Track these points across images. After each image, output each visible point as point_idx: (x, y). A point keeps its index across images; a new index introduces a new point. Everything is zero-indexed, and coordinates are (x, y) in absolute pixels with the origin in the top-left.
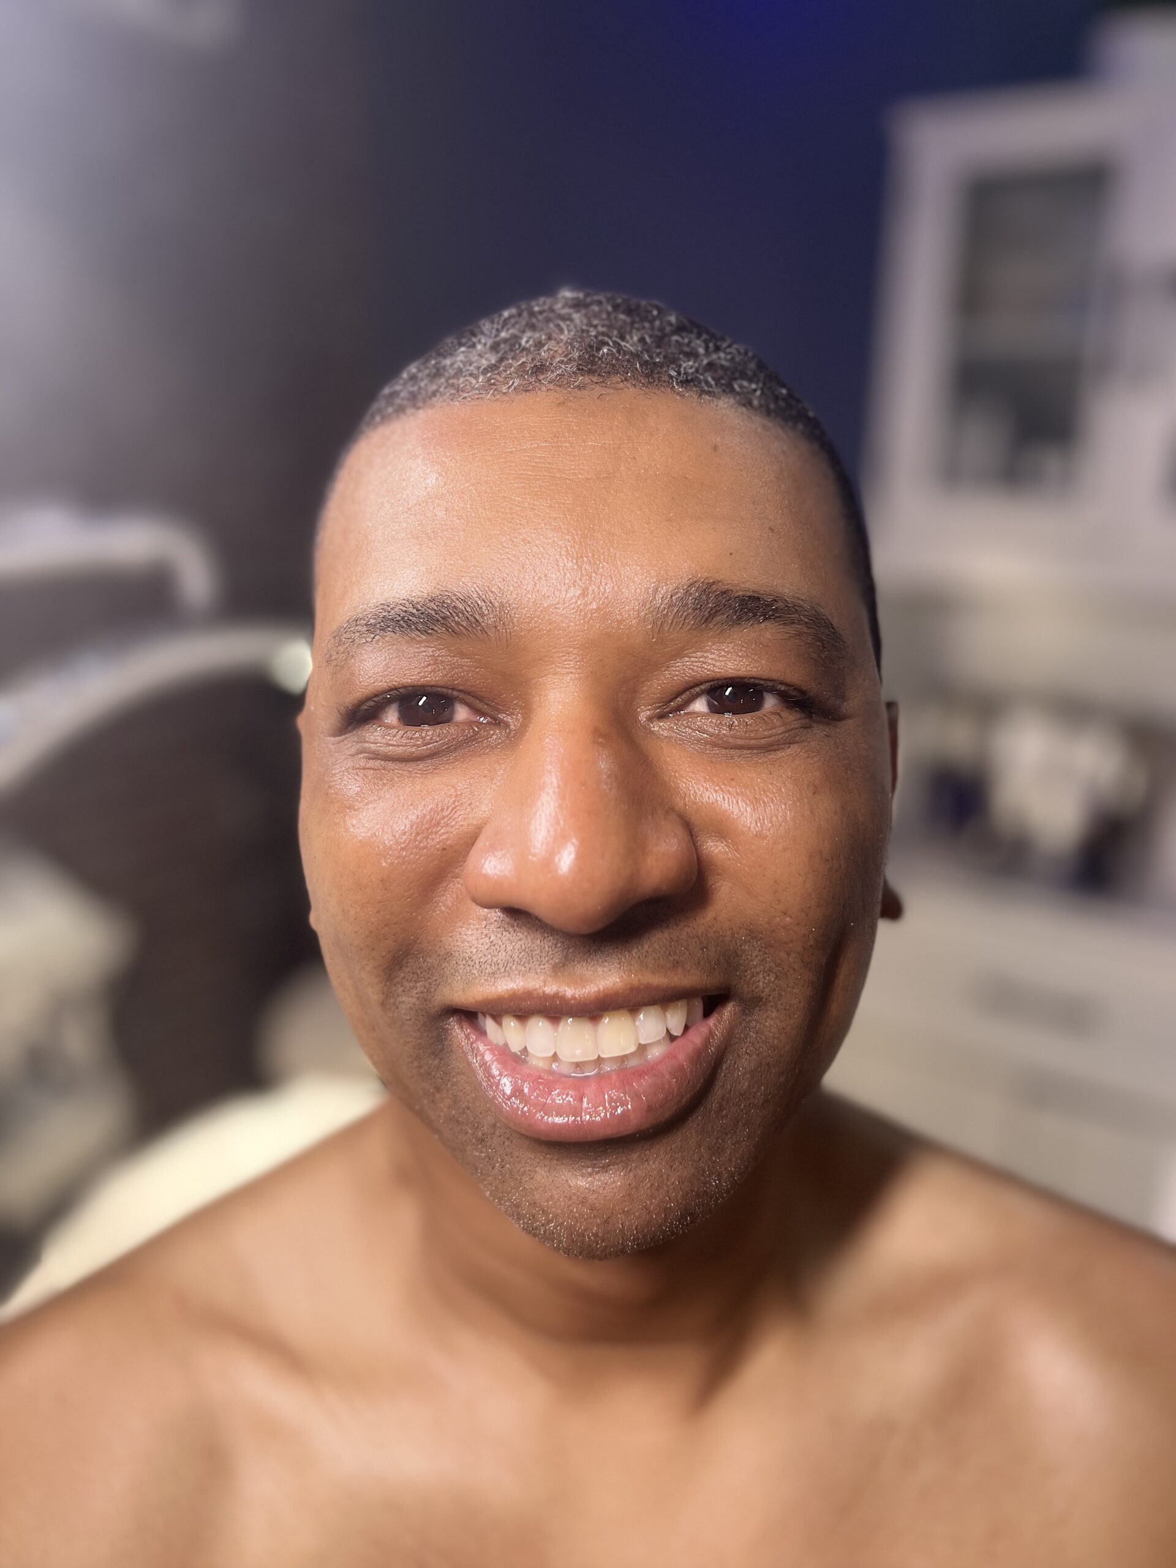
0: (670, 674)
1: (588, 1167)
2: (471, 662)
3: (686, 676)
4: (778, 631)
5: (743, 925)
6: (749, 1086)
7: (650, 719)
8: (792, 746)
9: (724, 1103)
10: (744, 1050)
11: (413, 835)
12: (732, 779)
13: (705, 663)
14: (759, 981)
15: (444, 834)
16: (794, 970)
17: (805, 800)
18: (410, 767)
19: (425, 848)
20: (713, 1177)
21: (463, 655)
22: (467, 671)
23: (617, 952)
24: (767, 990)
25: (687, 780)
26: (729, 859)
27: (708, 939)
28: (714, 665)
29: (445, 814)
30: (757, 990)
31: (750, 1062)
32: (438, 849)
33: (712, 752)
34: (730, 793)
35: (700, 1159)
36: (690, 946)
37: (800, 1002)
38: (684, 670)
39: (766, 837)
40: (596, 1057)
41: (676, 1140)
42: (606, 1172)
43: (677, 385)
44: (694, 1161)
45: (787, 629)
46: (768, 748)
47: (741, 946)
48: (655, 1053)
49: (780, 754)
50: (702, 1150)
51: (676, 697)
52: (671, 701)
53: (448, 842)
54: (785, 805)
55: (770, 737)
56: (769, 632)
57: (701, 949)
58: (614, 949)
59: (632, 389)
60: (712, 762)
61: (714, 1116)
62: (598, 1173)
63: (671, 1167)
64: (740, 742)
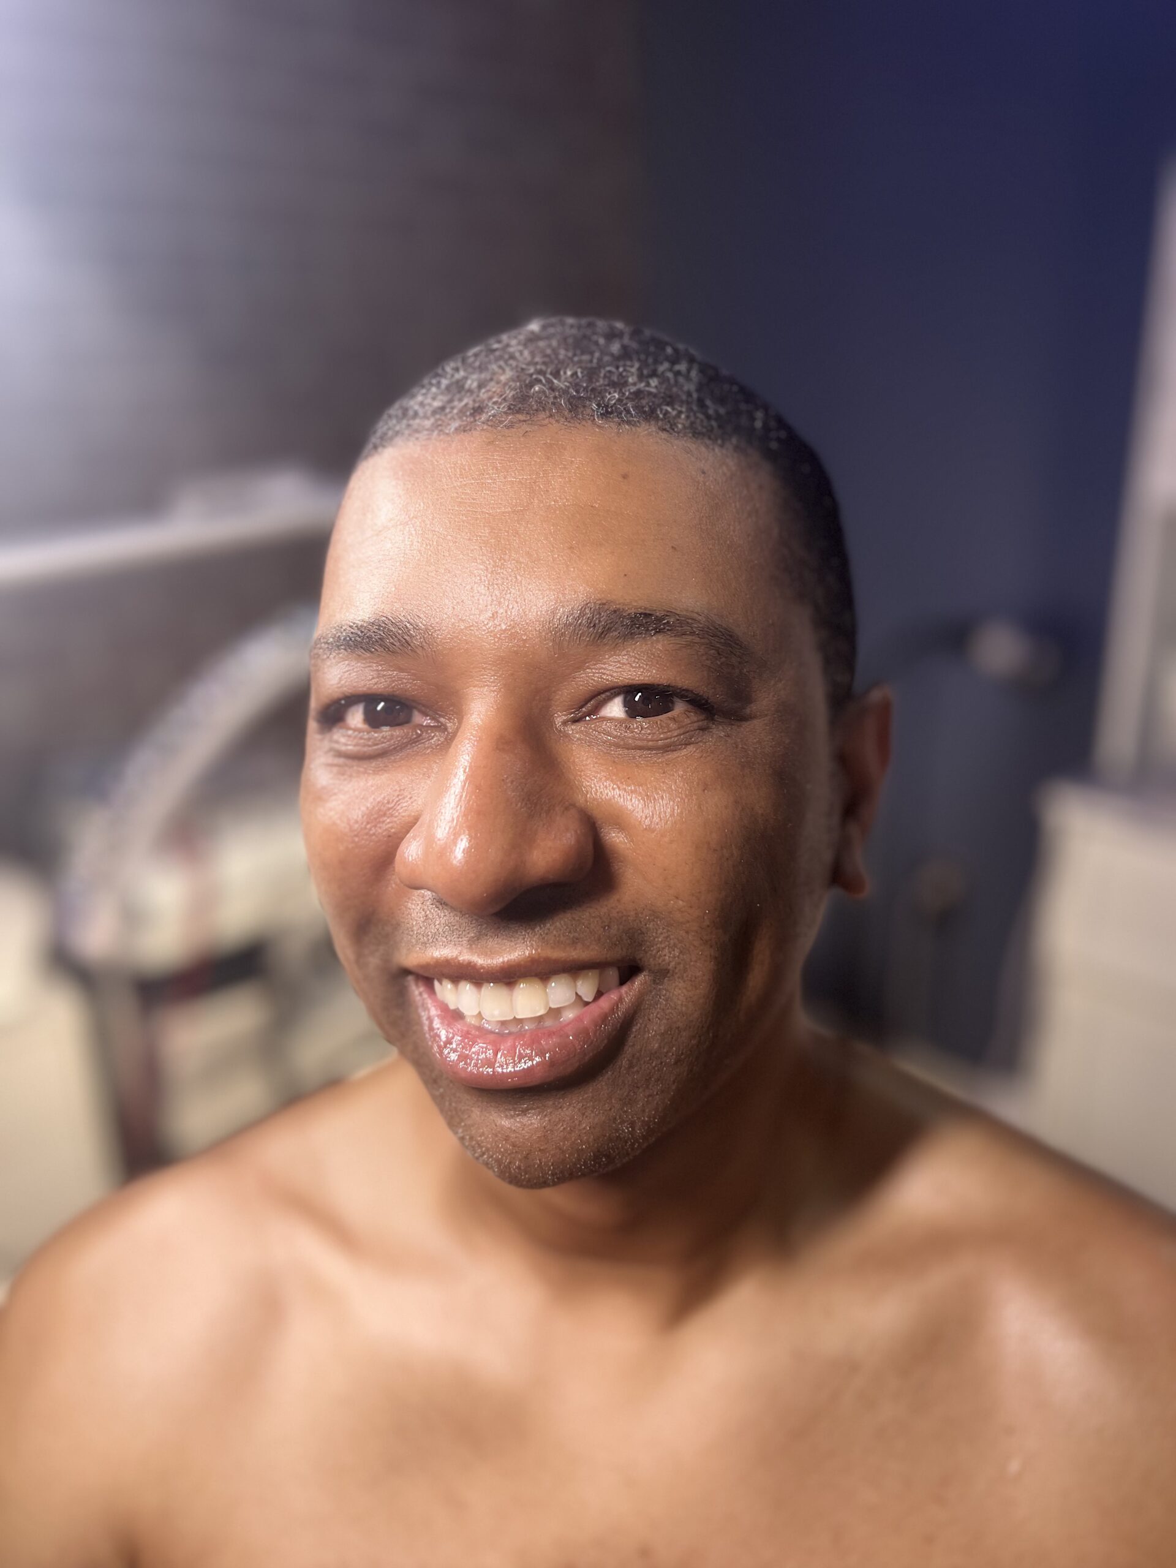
0: (576, 684)
1: (511, 1110)
2: (409, 675)
3: (589, 686)
4: (669, 642)
5: (646, 906)
6: (660, 1047)
7: (565, 723)
8: (688, 746)
9: (635, 1061)
10: (655, 1014)
11: (365, 824)
12: (629, 778)
13: (604, 674)
14: (665, 955)
15: (389, 823)
16: (695, 946)
17: (694, 796)
18: (365, 764)
19: (374, 834)
20: (626, 1124)
21: (401, 670)
22: (406, 683)
23: (522, 929)
24: (672, 964)
25: (590, 778)
26: (628, 849)
27: (611, 919)
28: (612, 676)
29: (390, 806)
30: (664, 963)
31: (660, 1025)
32: (384, 836)
33: (616, 753)
34: (625, 791)
35: (610, 1109)
36: (592, 925)
37: (704, 975)
38: (587, 680)
39: (653, 831)
40: (512, 1018)
41: (588, 1092)
42: (525, 1115)
43: (598, 417)
44: (606, 1110)
45: (678, 640)
46: (667, 749)
47: (646, 925)
48: (569, 1015)
49: (676, 754)
50: (613, 1101)
51: (586, 704)
52: (582, 707)
53: (393, 830)
54: (674, 802)
55: (666, 739)
56: (660, 644)
57: (602, 927)
58: (519, 927)
59: (556, 425)
60: (614, 762)
61: (625, 1072)
62: (518, 1115)
63: (583, 1114)
64: (639, 743)
